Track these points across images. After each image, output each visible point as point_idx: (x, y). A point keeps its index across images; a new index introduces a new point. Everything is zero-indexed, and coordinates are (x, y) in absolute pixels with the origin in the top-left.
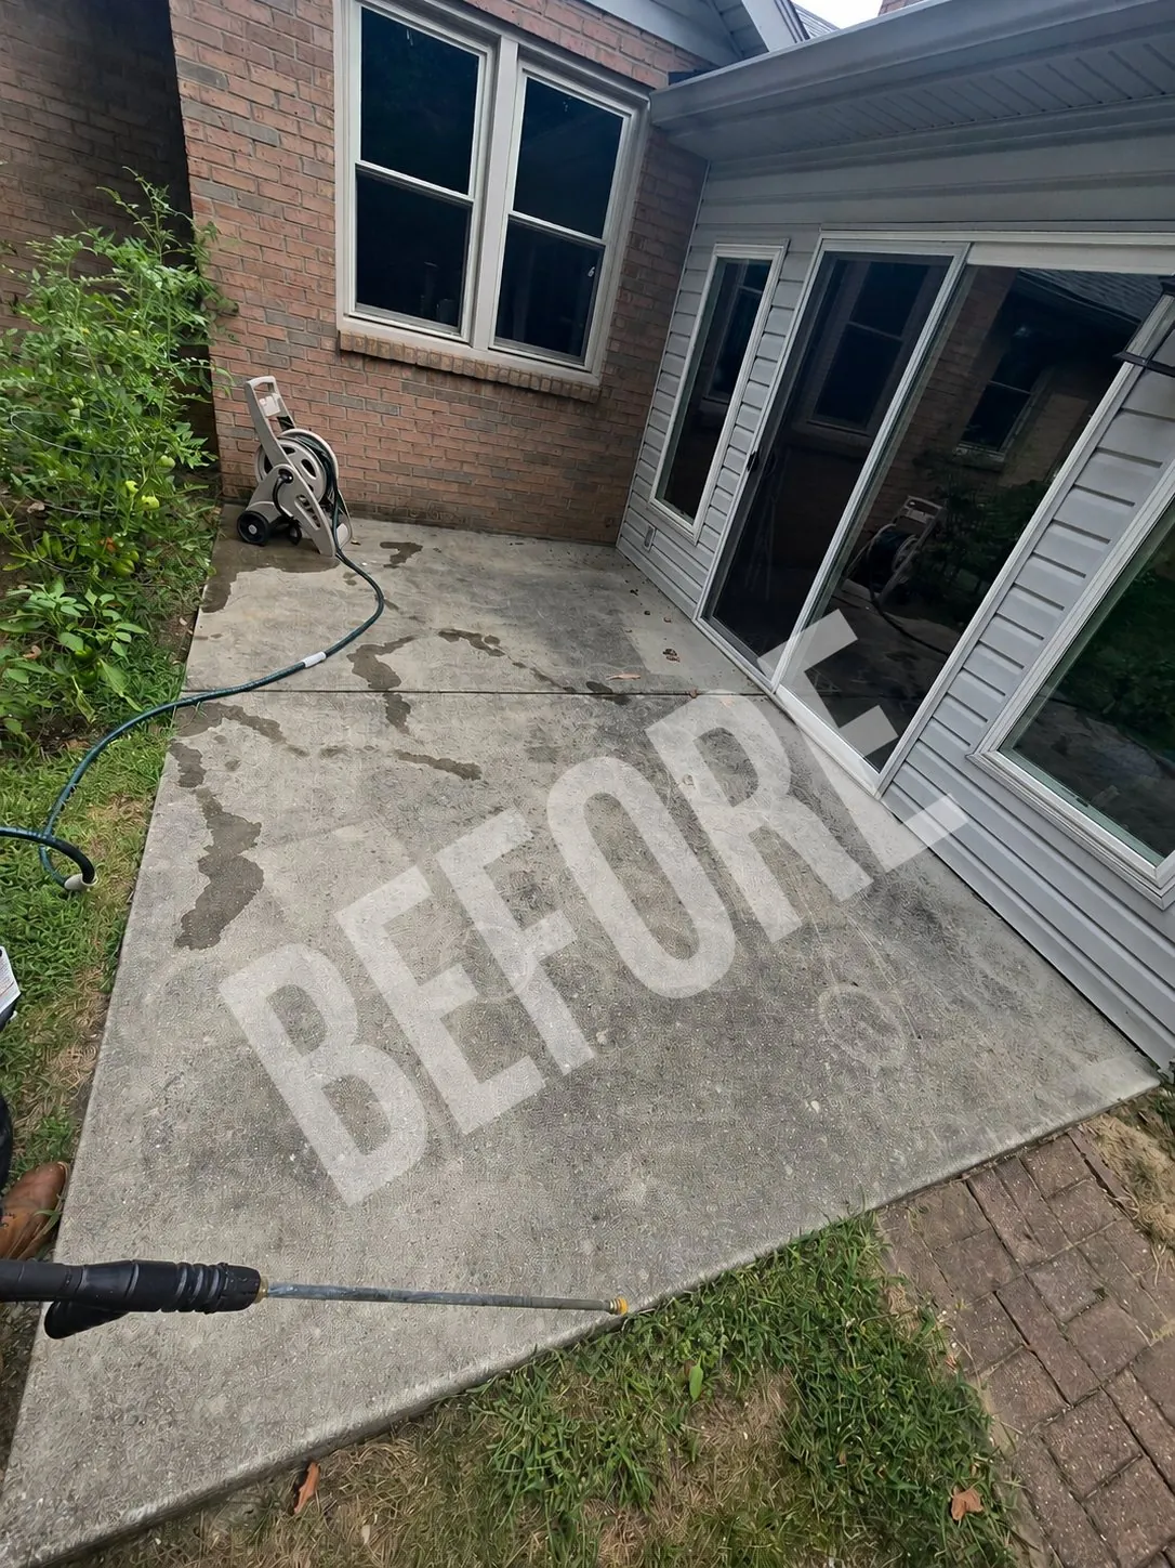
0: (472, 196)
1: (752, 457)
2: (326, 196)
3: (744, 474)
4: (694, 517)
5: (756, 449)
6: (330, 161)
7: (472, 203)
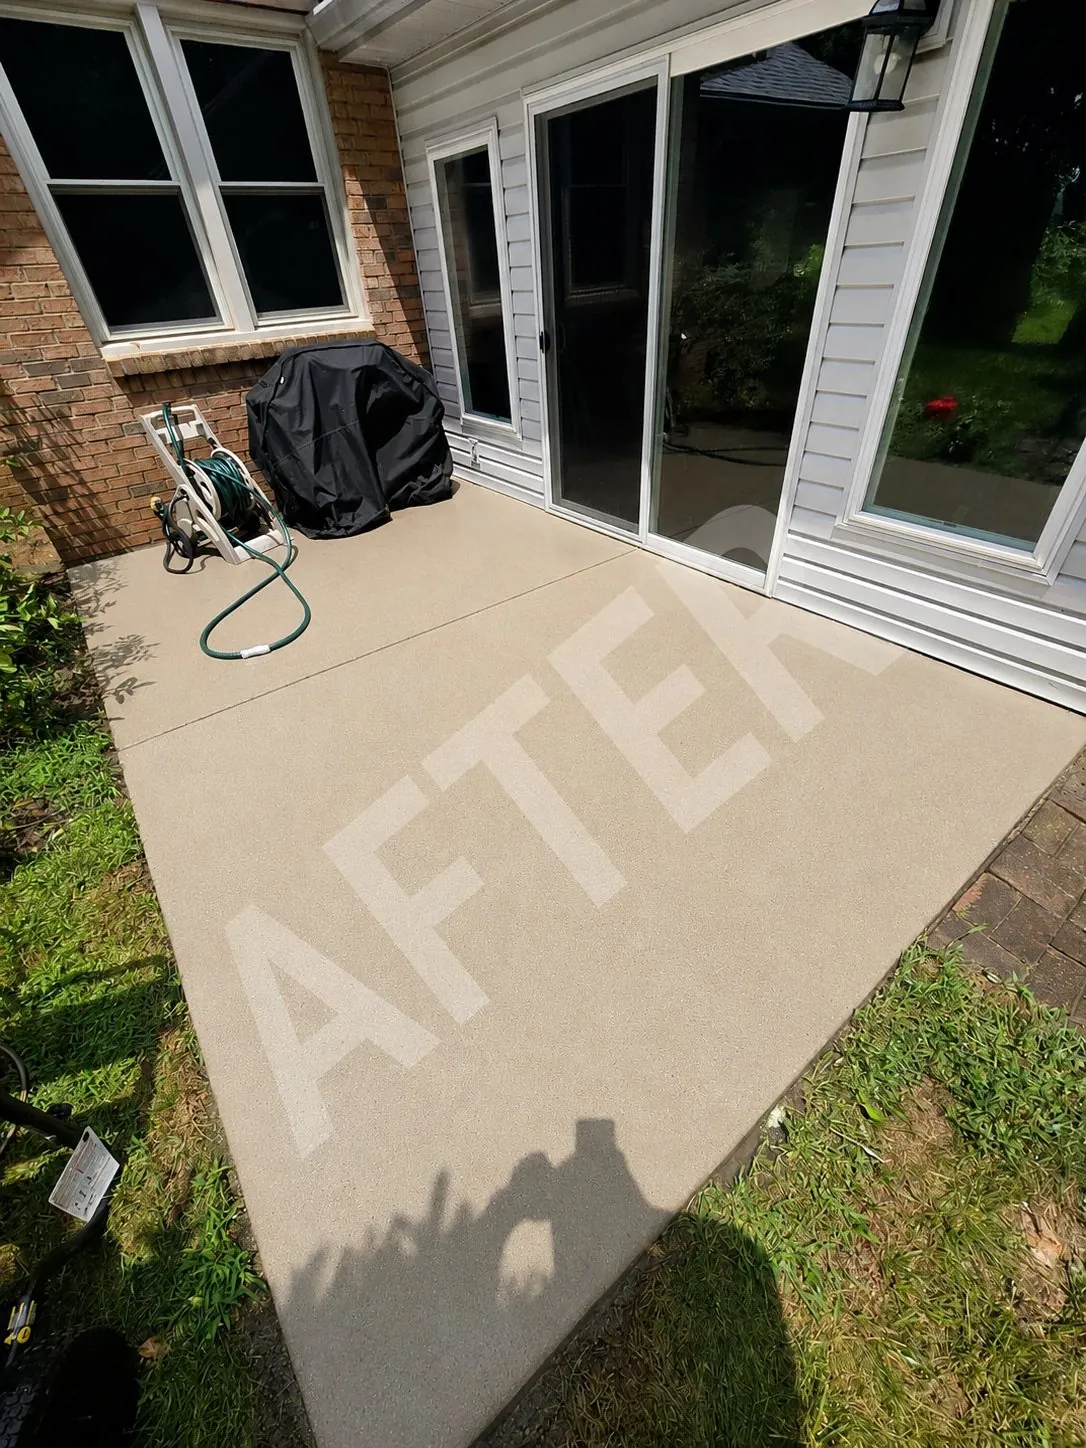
0: (177, 179)
1: (541, 338)
2: (34, 228)
3: (541, 357)
4: (509, 417)
5: (542, 330)
6: (22, 190)
7: (179, 187)
